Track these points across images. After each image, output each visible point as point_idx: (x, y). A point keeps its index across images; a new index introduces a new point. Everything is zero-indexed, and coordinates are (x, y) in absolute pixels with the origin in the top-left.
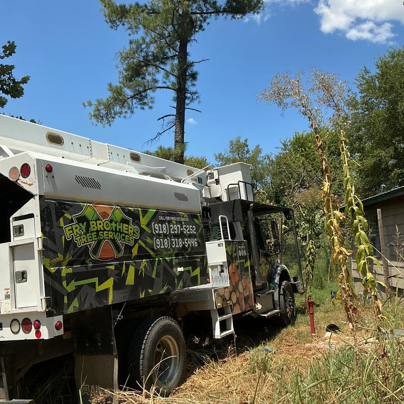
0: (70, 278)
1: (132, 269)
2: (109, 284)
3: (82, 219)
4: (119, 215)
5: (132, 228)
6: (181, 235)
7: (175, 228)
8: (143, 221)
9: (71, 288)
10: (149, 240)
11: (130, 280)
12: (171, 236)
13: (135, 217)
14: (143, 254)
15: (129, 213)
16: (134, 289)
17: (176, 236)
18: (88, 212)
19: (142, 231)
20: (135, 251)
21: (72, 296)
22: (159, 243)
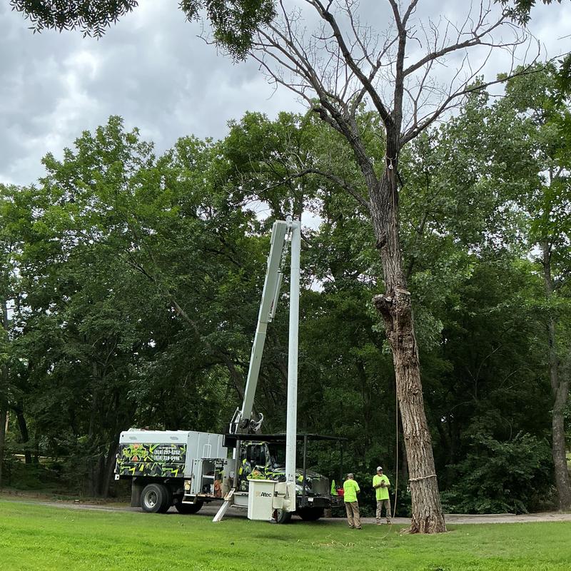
0: (123, 465)
1: (143, 466)
2: (134, 469)
3: (129, 449)
4: (142, 447)
5: (146, 452)
6: (170, 455)
7: (167, 452)
8: (151, 450)
9: (122, 468)
10: (152, 456)
11: (141, 469)
12: (163, 455)
13: (148, 448)
14: (148, 461)
15: (145, 447)
16: (142, 472)
17: (167, 455)
18: (131, 447)
19: (150, 453)
20: (145, 460)
21: (123, 470)
22: (156, 458)
